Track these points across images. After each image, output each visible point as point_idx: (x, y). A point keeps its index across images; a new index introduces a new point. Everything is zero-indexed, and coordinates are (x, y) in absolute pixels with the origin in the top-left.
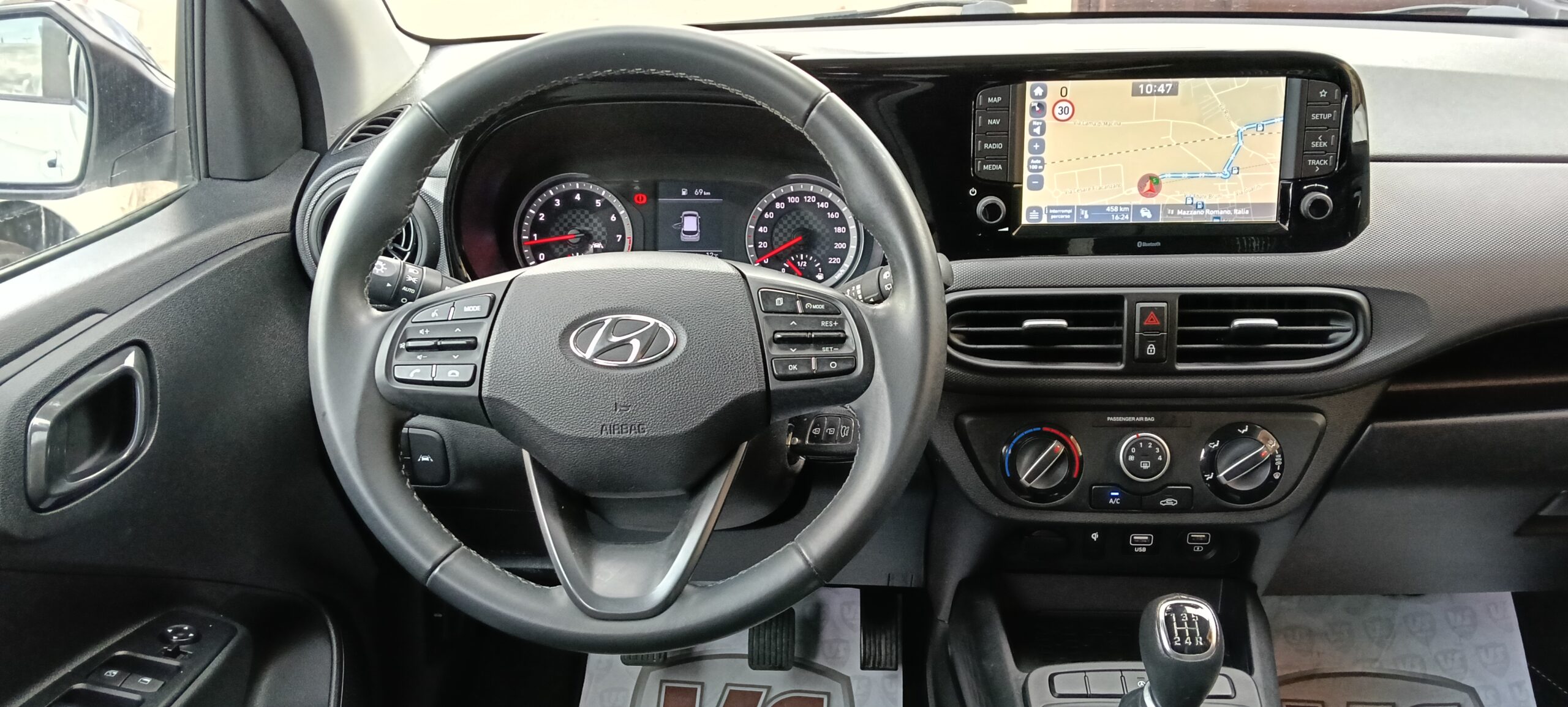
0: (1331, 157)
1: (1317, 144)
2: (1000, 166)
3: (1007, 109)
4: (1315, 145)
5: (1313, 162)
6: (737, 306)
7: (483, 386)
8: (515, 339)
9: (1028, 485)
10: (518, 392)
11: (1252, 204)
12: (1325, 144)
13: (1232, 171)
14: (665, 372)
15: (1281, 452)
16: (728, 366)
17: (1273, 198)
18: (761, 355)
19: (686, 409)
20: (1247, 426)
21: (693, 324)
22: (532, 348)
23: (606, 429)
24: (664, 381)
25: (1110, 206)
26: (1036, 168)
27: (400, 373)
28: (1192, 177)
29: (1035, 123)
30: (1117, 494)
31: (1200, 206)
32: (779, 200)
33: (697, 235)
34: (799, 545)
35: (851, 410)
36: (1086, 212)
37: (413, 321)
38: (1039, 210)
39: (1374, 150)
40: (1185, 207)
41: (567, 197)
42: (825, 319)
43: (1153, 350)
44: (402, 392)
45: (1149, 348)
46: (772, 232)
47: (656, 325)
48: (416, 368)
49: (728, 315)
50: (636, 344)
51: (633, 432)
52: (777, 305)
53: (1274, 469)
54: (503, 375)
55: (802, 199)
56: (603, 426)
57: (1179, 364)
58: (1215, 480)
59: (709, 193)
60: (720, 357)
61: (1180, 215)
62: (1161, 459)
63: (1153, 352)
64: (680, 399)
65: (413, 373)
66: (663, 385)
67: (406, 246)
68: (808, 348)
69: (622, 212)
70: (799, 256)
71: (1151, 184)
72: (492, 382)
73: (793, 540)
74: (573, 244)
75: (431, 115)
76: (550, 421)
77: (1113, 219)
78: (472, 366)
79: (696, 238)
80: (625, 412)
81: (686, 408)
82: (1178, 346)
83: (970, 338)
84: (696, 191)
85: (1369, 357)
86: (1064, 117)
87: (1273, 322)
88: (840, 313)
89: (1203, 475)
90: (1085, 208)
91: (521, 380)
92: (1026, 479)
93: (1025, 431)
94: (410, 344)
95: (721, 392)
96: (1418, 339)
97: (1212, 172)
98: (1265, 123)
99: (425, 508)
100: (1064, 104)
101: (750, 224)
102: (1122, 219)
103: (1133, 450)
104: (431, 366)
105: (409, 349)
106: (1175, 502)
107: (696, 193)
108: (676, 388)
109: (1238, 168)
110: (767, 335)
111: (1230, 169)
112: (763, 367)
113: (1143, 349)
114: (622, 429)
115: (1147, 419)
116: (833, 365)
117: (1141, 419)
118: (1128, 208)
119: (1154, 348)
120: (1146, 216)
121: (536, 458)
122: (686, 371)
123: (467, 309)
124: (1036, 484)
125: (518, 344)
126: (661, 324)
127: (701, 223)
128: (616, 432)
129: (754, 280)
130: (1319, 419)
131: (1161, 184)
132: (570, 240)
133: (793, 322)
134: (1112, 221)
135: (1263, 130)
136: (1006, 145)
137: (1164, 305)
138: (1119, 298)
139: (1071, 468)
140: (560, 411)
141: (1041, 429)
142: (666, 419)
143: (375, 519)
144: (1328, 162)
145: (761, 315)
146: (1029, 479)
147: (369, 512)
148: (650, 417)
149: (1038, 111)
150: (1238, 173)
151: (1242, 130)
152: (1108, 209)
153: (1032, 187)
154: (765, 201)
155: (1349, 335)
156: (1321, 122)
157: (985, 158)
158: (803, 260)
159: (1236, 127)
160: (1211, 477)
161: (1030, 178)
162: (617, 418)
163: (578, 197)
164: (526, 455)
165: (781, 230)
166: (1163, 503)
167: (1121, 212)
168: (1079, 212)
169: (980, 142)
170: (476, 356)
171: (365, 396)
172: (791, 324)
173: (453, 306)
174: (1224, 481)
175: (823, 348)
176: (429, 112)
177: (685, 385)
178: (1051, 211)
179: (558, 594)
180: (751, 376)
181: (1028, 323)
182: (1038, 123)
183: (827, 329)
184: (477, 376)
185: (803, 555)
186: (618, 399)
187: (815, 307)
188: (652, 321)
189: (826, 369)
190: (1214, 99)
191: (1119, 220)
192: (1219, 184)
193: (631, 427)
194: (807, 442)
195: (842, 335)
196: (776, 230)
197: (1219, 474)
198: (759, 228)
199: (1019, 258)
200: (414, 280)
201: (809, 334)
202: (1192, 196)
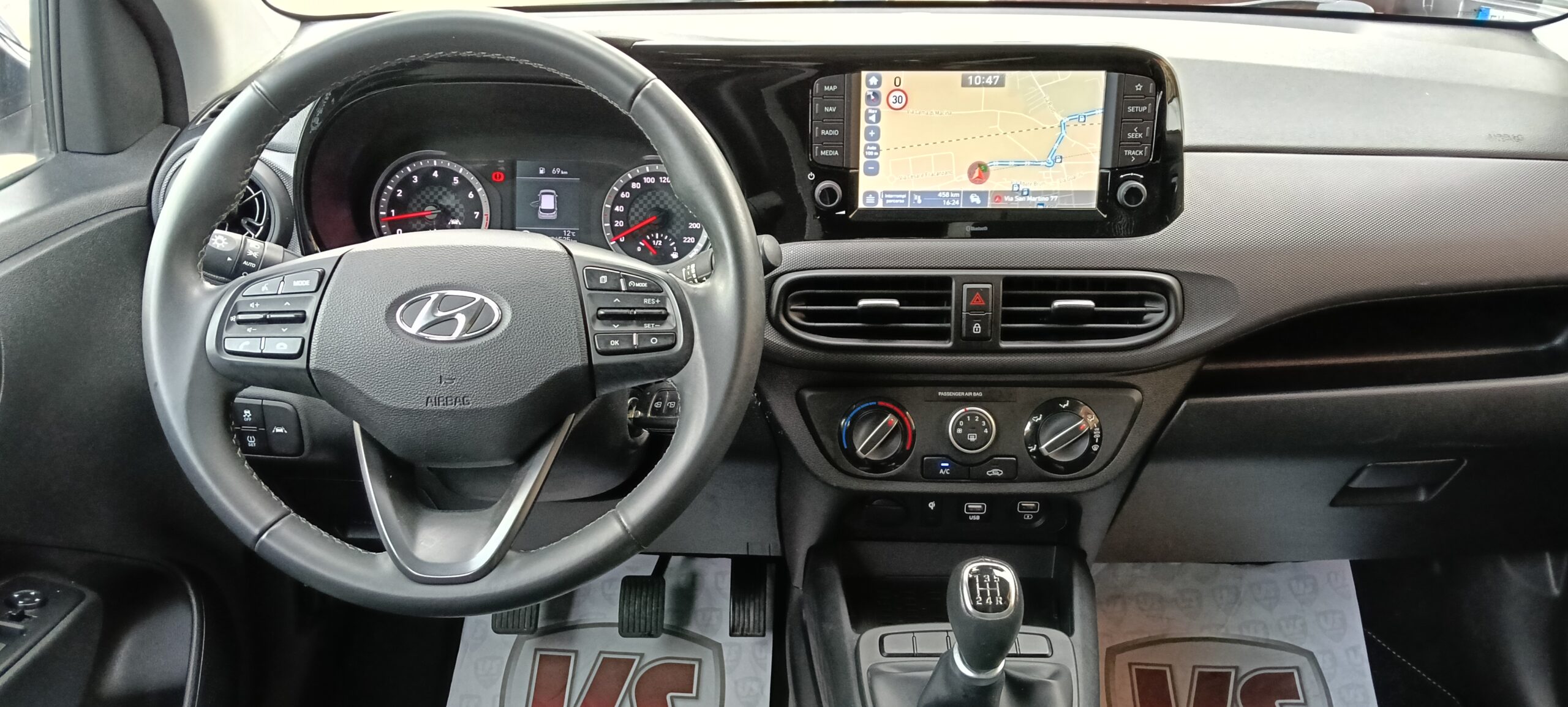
0: (1146, 147)
1: (1132, 135)
2: (837, 151)
3: (842, 97)
4: (1131, 136)
5: (1129, 152)
6: (562, 284)
7: (311, 358)
8: (342, 313)
9: (863, 456)
10: (344, 364)
11: (1076, 192)
12: (1140, 135)
13: (1055, 159)
14: (489, 346)
15: (1100, 426)
16: (552, 341)
17: (1094, 186)
18: (584, 331)
19: (509, 383)
20: (1068, 401)
21: (518, 300)
22: (359, 321)
23: (431, 401)
24: (488, 355)
25: (942, 192)
26: (872, 154)
27: (230, 345)
28: (1019, 165)
29: (870, 111)
30: (947, 465)
31: (1025, 193)
32: (635, 180)
33: (554, 213)
34: (618, 512)
35: (672, 384)
36: (919, 197)
37: (244, 294)
38: (874, 194)
39: (1187, 141)
40: (1012, 193)
41: (425, 175)
42: (647, 297)
43: (978, 329)
44: (232, 364)
45: (975, 327)
46: (628, 211)
47: (482, 300)
48: (245, 341)
49: (553, 292)
50: (462, 319)
51: (457, 404)
52: (601, 282)
53: (1093, 442)
54: (330, 348)
55: (657, 180)
56: (428, 398)
57: (1003, 342)
58: (1038, 452)
59: (566, 173)
60: (544, 332)
61: (1007, 201)
62: (987, 432)
63: (978, 331)
64: (504, 372)
65: (243, 346)
66: (487, 359)
67: (259, 221)
68: (630, 325)
69: (480, 190)
70: (655, 236)
71: (980, 171)
72: (319, 355)
73: (614, 508)
74: (430, 220)
75: (264, 95)
76: (377, 393)
77: (945, 204)
78: (300, 339)
79: (553, 216)
80: (450, 385)
81: (510, 381)
82: (1003, 325)
83: (809, 316)
84: (554, 170)
85: (1181, 336)
86: (897, 105)
87: (1090, 303)
88: (662, 291)
89: (1027, 446)
90: (918, 193)
91: (348, 353)
92: (861, 451)
93: (862, 404)
94: (241, 317)
95: (544, 366)
96: (1227, 320)
97: (1037, 161)
98: (1086, 114)
99: (255, 476)
100: (898, 94)
101: (606, 203)
102: (953, 204)
103: (961, 423)
104: (260, 339)
105: (239, 322)
106: (1000, 472)
107: (554, 172)
108: (500, 362)
109: (1061, 157)
110: (590, 313)
111: (1054, 158)
112: (585, 342)
113: (969, 329)
114: (447, 401)
115: (975, 394)
116: (654, 341)
117: (970, 394)
118: (959, 194)
119: (979, 327)
120: (976, 201)
121: (365, 428)
122: (511, 346)
123: (296, 283)
124: (871, 455)
125: (345, 318)
126: (487, 300)
127: (559, 202)
128: (441, 403)
129: (581, 258)
130: (1136, 395)
131: (989, 171)
132: (427, 216)
133: (617, 299)
134: (943, 205)
135: (1085, 121)
136: (842, 133)
137: (989, 286)
138: (946, 281)
139: (904, 440)
140: (386, 384)
141: (877, 404)
142: (490, 392)
143: (205, 486)
144: (1143, 153)
145: (585, 292)
146: (864, 451)
147: (199, 478)
148: (475, 389)
149: (873, 100)
150: (1061, 162)
151: (1064, 121)
152: (940, 195)
153: (868, 173)
154: (621, 181)
155: (1161, 316)
156: (1136, 113)
157: (822, 143)
158: (658, 239)
159: (1059, 118)
160: (1034, 449)
161: (866, 164)
162: (443, 390)
163: (435, 174)
164: (357, 427)
165: (637, 210)
166: (990, 473)
167: (952, 198)
168: (912, 197)
169: (817, 128)
170: (304, 330)
171: (195, 368)
172: (615, 301)
173: (283, 281)
174: (1046, 453)
175: (645, 325)
176: (261, 92)
177: (509, 358)
178: (886, 196)
179: (383, 558)
180: (574, 351)
181: (863, 303)
182: (873, 112)
183: (649, 307)
184: (305, 349)
185: (621, 522)
186: (443, 372)
187: (638, 285)
188: (478, 297)
189: (646, 345)
190: (1039, 91)
191: (950, 205)
192: (1044, 172)
193: (456, 399)
194: (649, 415)
195: (663, 312)
196: (632, 210)
197: (1041, 446)
198: (615, 207)
199: (855, 240)
200: (255, 255)
201: (632, 311)
202: (1018, 183)
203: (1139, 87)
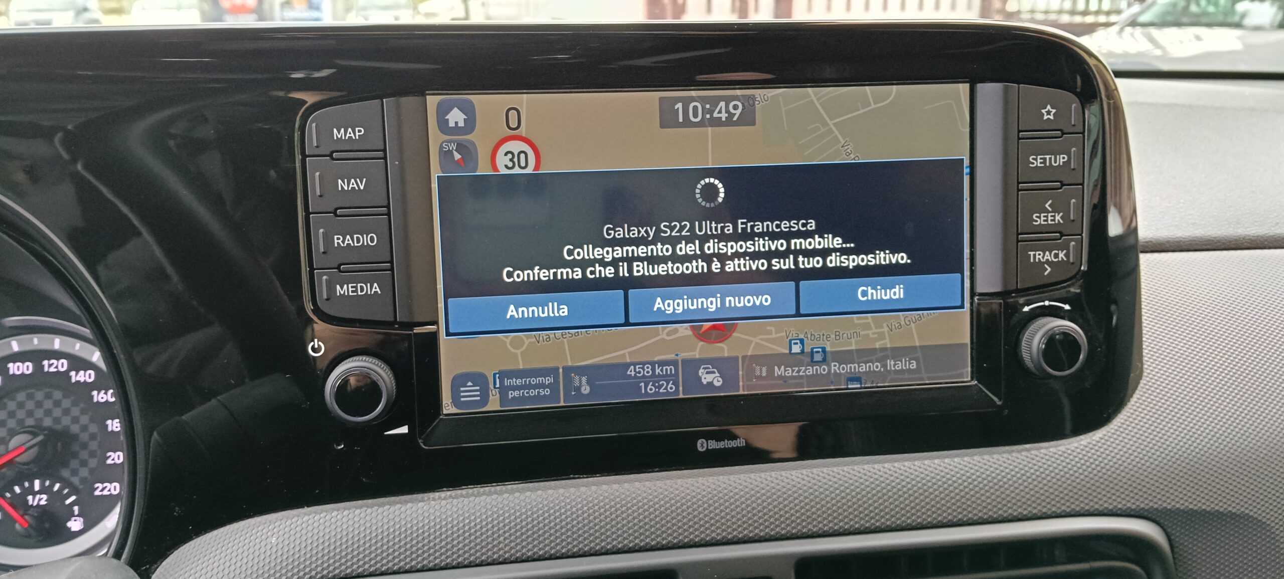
0: (1073, 243)
1: (1042, 218)
2: (375, 285)
3: (381, 154)
4: (1040, 220)
5: (1037, 256)
11: (923, 349)
12: (1058, 218)
17: (963, 334)
25: (635, 364)
31: (818, 357)
36: (584, 379)
38: (479, 379)
39: (1147, 230)
40: (790, 360)
55: (38, 367)
61: (780, 378)
70: (32, 486)
77: (642, 391)
90: (581, 371)
100: (516, 146)
102: (661, 390)
118: (673, 368)
120: (711, 380)
134: (642, 395)
136: (390, 240)
144: (1067, 255)
152: (631, 372)
153: (458, 333)
156: (1047, 170)
157: (336, 268)
158: (40, 493)
167: (659, 375)
168: (568, 381)
169: (321, 230)
178: (507, 382)
190: (831, 131)
191: (656, 393)
199: (437, 495)
202: (802, 336)
203: (1049, 113)
